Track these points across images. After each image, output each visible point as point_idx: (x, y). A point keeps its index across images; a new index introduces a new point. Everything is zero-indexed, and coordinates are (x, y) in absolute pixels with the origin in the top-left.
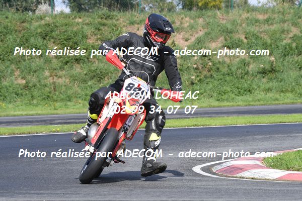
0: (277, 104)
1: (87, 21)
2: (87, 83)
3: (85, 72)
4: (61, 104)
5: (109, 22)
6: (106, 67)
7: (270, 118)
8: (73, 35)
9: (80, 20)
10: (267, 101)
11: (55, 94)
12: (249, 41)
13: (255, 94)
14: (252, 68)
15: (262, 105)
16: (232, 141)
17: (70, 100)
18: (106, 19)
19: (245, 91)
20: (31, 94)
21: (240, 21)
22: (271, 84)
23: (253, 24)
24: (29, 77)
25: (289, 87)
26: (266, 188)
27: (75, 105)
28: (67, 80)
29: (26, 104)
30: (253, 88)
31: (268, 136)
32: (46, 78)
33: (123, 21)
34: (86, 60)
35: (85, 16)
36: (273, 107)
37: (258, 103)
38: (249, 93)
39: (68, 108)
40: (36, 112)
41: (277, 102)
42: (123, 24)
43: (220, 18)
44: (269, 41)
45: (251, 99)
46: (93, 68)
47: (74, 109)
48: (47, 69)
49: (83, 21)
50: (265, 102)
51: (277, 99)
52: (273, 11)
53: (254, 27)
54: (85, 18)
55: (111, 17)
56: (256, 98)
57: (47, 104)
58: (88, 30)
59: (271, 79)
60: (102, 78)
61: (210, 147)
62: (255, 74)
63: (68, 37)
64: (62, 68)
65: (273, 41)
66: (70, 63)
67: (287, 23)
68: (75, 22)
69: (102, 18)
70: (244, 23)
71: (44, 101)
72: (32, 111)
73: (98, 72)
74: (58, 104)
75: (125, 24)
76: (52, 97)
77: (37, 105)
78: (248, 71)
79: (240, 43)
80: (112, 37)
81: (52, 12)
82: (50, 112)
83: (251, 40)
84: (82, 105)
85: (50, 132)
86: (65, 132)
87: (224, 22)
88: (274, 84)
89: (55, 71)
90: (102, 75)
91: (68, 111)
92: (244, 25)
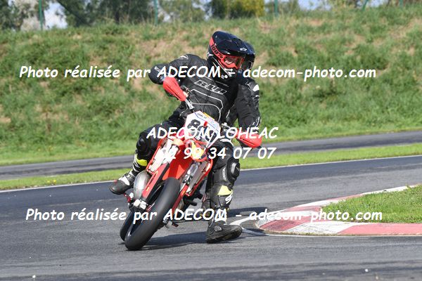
0: (339, 137)
1: (88, 38)
2: (91, 119)
3: (88, 105)
4: (59, 147)
5: (117, 38)
6: (115, 97)
7: (330, 155)
8: (70, 57)
9: (79, 37)
10: (327, 133)
11: (50, 136)
12: (301, 55)
13: (312, 124)
14: (306, 91)
15: (321, 138)
16: (281, 187)
17: (70, 143)
18: (113, 34)
19: (298, 120)
20: (19, 136)
21: (287, 30)
22: (331, 111)
23: (304, 34)
24: (15, 115)
25: (354, 113)
26: (324, 246)
27: (76, 149)
28: (66, 116)
29: (12, 150)
30: (308, 117)
31: (328, 178)
32: (37, 115)
33: (136, 36)
34: (89, 89)
35: (85, 31)
36: (334, 140)
37: (315, 135)
38: (303, 123)
39: (67, 152)
40: (26, 160)
41: (339, 134)
42: (136, 39)
43: (262, 28)
44: (326, 55)
45: (306, 131)
46: (98, 100)
47: (75, 153)
48: (37, 103)
49: (84, 38)
50: (325, 134)
51: (339, 130)
52: (330, 15)
53: (306, 37)
54: (86, 34)
55: (118, 32)
56: (313, 130)
57: (39, 148)
58: (90, 50)
59: (331, 103)
60: (111, 112)
61: (253, 196)
62: (309, 99)
63: (64, 59)
64: (58, 101)
65: (331, 55)
66: (68, 93)
67: (348, 30)
68: (72, 39)
69: (107, 33)
70: (292, 33)
71: (36, 144)
72: (20, 158)
73: (105, 103)
74: (54, 148)
75: (139, 40)
76: (47, 139)
77: (27, 151)
78: (300, 95)
79: (289, 59)
80: (121, 57)
81: (42, 27)
82: (44, 158)
83: (303, 54)
84: (85, 148)
85: (43, 185)
86: (63, 184)
87: (268, 32)
88: (335, 110)
89: (49, 105)
90: (111, 108)
91: (68, 156)
92: (292, 35)
